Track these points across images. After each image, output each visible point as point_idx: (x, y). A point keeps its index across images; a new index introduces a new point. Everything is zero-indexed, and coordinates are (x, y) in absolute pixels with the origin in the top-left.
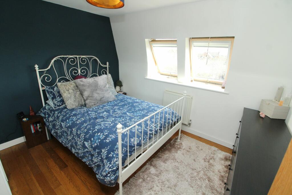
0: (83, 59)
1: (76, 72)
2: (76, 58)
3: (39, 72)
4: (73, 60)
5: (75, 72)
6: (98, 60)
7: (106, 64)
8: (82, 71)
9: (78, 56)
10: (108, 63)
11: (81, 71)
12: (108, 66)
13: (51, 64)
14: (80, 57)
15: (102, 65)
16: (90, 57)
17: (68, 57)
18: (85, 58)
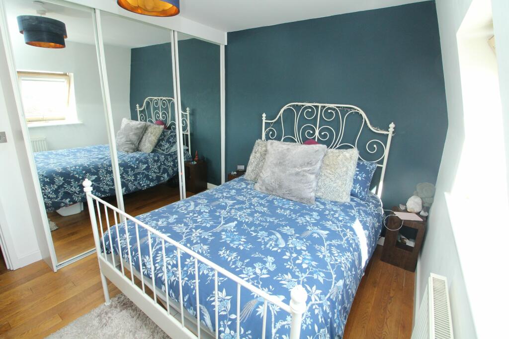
0: (329, 111)
1: (311, 132)
2: (317, 107)
3: (266, 123)
4: (310, 110)
5: (309, 132)
6: (364, 115)
7: (387, 129)
8: (323, 134)
9: (320, 105)
10: (392, 126)
11: (320, 133)
12: (390, 133)
13: (279, 114)
14: (324, 107)
15: (372, 129)
16: (346, 107)
17: (303, 106)
18: (334, 109)
